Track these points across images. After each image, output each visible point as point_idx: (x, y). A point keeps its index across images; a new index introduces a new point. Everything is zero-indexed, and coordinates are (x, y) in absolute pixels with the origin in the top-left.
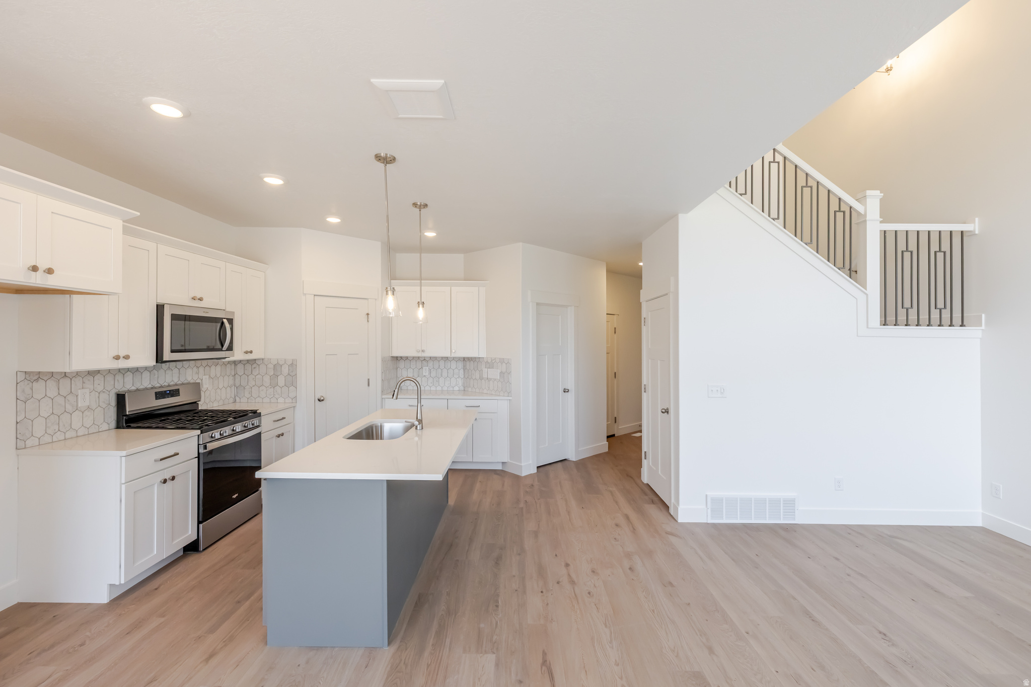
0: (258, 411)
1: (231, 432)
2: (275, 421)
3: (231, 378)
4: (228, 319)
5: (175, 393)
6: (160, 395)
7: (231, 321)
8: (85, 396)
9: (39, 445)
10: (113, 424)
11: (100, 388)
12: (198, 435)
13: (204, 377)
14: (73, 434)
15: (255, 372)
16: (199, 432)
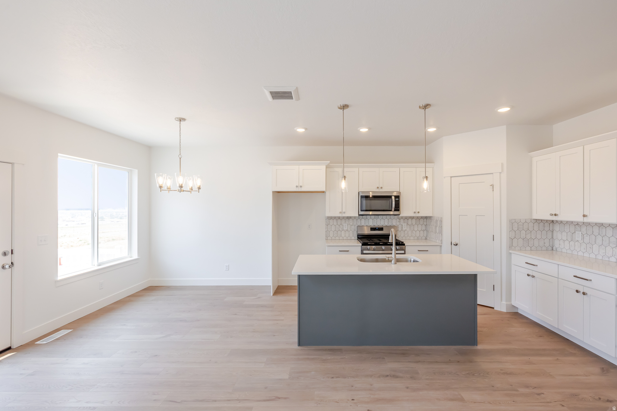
0: (404, 243)
2: (418, 250)
3: (424, 226)
4: (394, 196)
5: (381, 229)
6: (373, 229)
7: (397, 197)
8: (345, 225)
9: (331, 239)
10: (356, 238)
11: (351, 224)
13: (403, 224)
14: (342, 238)
15: (431, 224)
16: (361, 245)
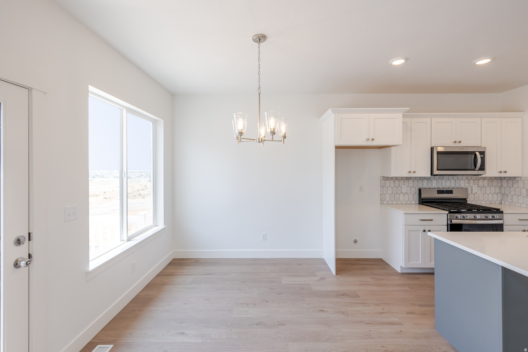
0: (500, 210)
1: (474, 218)
2: (519, 220)
3: (497, 188)
4: (479, 152)
5: (451, 192)
6: (440, 192)
7: (482, 153)
8: (405, 188)
9: (388, 204)
10: (417, 202)
11: (411, 185)
12: (447, 214)
13: (473, 186)
14: (400, 203)
15: (515, 186)
16: (447, 212)
